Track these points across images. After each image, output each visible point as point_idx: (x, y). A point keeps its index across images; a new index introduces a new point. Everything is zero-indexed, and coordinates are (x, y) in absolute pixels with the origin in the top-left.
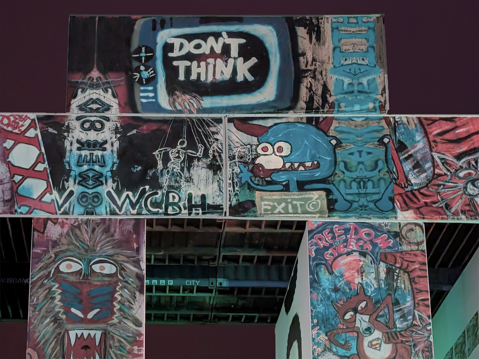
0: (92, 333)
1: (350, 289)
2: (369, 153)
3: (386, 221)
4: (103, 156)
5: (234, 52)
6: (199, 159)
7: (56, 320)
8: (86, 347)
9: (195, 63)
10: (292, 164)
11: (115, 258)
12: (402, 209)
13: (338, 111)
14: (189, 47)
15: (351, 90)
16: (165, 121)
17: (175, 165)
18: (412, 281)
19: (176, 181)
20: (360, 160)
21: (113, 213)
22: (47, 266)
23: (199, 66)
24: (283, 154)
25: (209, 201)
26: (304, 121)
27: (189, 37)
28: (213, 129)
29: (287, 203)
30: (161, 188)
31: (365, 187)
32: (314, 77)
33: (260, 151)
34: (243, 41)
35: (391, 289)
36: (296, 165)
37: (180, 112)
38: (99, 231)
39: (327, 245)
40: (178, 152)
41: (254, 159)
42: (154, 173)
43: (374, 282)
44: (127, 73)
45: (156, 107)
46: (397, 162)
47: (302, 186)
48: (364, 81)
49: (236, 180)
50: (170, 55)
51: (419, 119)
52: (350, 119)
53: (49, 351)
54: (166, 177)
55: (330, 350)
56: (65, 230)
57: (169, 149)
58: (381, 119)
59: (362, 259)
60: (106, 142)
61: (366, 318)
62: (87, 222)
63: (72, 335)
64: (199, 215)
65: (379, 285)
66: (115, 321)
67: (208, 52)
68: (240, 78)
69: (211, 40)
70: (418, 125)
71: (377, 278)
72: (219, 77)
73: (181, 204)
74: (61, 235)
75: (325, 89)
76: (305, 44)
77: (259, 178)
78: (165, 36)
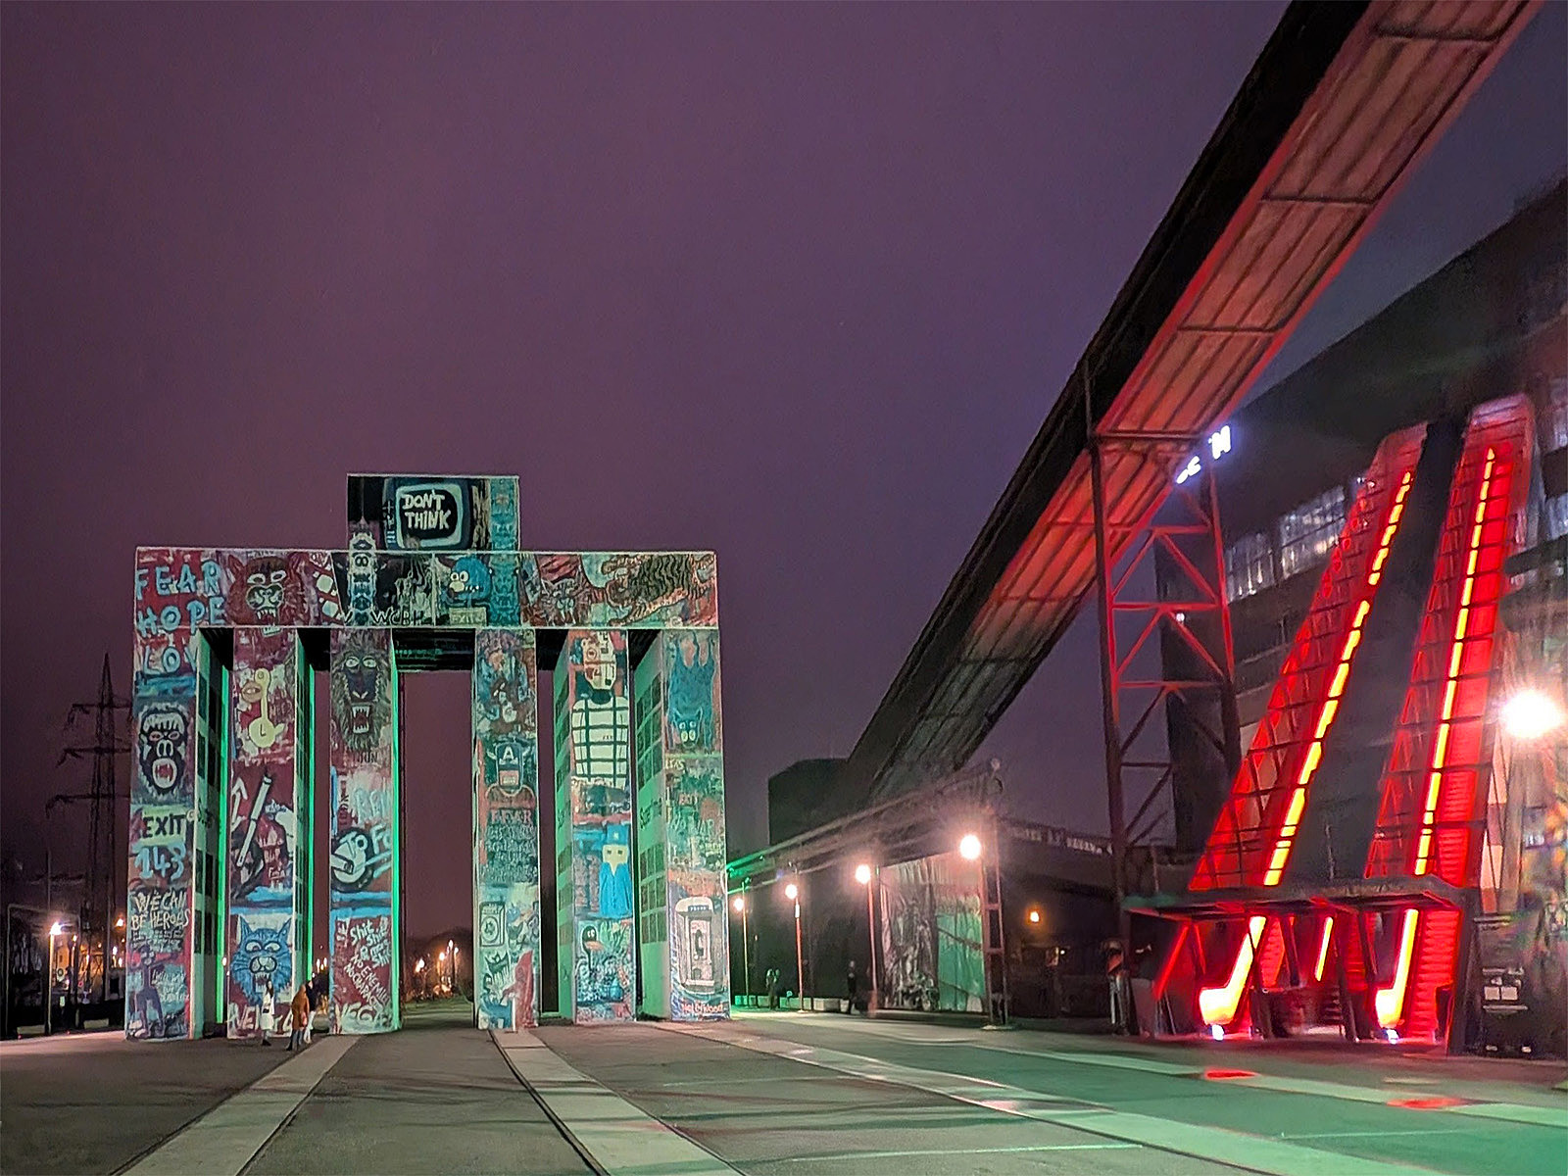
0: (364, 708)
1: (497, 675)
2: (509, 581)
3: (516, 628)
4: (368, 586)
6: (419, 586)
7: (345, 700)
8: (361, 718)
10: (469, 588)
11: (375, 656)
12: (524, 620)
13: (495, 550)
14: (414, 501)
15: (501, 533)
16: (401, 557)
17: (406, 592)
18: (528, 669)
19: (407, 602)
20: (504, 585)
21: (374, 625)
22: (340, 662)
24: (464, 580)
25: (425, 615)
26: (475, 556)
27: (414, 494)
29: (466, 616)
30: (399, 608)
31: (506, 604)
32: (481, 523)
33: (452, 578)
35: (517, 674)
38: (366, 637)
39: (485, 645)
40: (408, 582)
41: (449, 584)
42: (396, 598)
43: (509, 670)
44: (380, 522)
46: (522, 586)
47: (474, 604)
49: (439, 600)
51: (535, 555)
52: (500, 554)
53: (343, 722)
54: (402, 600)
55: (486, 717)
56: (349, 637)
57: (403, 579)
58: (515, 555)
59: (504, 654)
60: (369, 575)
61: (504, 694)
62: (361, 630)
63: (354, 709)
64: (419, 625)
65: (511, 672)
66: (376, 700)
70: (534, 559)
71: (511, 668)
73: (410, 619)
74: (346, 640)
75: (487, 533)
76: (476, 500)
77: (452, 598)
78: (400, 492)
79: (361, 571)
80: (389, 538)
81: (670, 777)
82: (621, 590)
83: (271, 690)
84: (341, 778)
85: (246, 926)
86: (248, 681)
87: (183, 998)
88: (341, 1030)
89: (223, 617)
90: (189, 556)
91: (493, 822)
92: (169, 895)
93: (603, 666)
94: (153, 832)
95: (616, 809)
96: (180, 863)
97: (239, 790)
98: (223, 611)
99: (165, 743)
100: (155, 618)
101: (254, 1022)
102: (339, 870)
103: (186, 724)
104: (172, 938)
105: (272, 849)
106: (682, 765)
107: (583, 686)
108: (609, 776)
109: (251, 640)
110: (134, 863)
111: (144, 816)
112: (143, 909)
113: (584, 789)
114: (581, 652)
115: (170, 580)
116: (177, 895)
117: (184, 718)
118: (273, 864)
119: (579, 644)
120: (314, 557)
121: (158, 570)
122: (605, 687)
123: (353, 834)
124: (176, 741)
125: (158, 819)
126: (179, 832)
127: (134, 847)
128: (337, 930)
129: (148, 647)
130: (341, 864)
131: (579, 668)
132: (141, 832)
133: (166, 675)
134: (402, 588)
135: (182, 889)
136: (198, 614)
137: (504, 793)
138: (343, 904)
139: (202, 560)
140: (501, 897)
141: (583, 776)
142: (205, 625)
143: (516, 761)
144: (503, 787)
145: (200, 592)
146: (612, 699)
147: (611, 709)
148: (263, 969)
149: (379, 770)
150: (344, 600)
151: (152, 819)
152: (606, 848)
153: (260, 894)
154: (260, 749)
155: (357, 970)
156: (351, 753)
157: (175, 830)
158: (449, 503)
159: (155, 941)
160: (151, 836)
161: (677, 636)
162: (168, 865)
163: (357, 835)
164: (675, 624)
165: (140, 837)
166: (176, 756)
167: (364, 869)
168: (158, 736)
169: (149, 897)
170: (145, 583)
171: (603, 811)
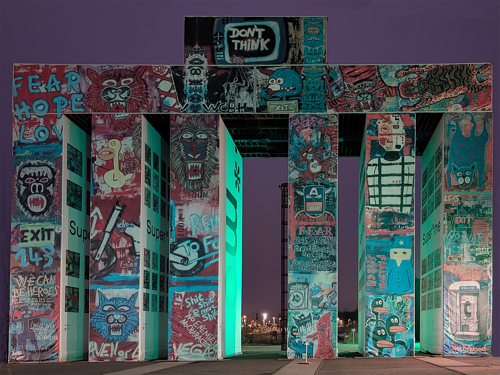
0: (198, 164)
1: (306, 143)
2: (317, 83)
3: (322, 113)
4: (200, 87)
5: (260, 36)
6: (243, 87)
7: (182, 159)
8: (195, 171)
9: (242, 41)
10: (284, 88)
11: (207, 132)
12: (329, 108)
13: (305, 63)
14: (239, 33)
15: (311, 53)
16: (228, 69)
17: (232, 91)
18: (331, 139)
19: (233, 98)
20: (313, 86)
21: (205, 112)
22: (178, 136)
23: (244, 43)
24: (280, 84)
25: (248, 106)
26: (290, 68)
28: (250, 72)
29: (281, 106)
30: (226, 101)
31: (315, 98)
32: (295, 47)
33: (270, 82)
34: (264, 30)
35: (323, 142)
36: (286, 88)
37: (235, 64)
38: (199, 120)
39: (297, 124)
40: (234, 84)
41: (268, 86)
42: (223, 95)
43: (315, 140)
44: (211, 46)
45: (224, 62)
46: (329, 87)
47: (288, 98)
48: (317, 48)
49: (259, 96)
50: (231, 37)
51: (339, 66)
52: (310, 66)
53: (180, 173)
54: (229, 96)
55: (296, 169)
56: (185, 119)
57: (230, 83)
58: (323, 67)
59: (312, 130)
60: (202, 81)
61: (312, 155)
62: (194, 116)
63: (189, 165)
64: (243, 112)
65: (318, 141)
66: (207, 159)
67: (248, 36)
68: (262, 49)
69: (249, 29)
70: (339, 69)
71: (317, 138)
72: (252, 48)
73: (235, 108)
74: (183, 122)
75: (300, 53)
76: (291, 30)
77: (270, 95)
78: (228, 27)
79: (196, 77)
80: (219, 56)
81: (447, 206)
82: (411, 88)
83: (122, 152)
84: (179, 207)
85: (102, 297)
86: (103, 147)
87: (55, 338)
88: (177, 359)
89: (82, 106)
90: (55, 69)
91: (300, 234)
92: (42, 277)
93: (394, 137)
94: (28, 239)
95: (401, 226)
96: (50, 258)
97: (97, 214)
98: (82, 103)
99: (37, 185)
100: (29, 108)
101: (109, 353)
102: (177, 263)
103: (54, 173)
104: (46, 303)
105: (123, 250)
106: (458, 199)
107: (377, 149)
108: (397, 206)
109: (105, 122)
110: (14, 258)
111: (21, 229)
112: (22, 285)
113: (375, 214)
114: (376, 128)
115: (40, 84)
116: (49, 276)
117: (52, 169)
118: (124, 259)
119: (375, 123)
120: (157, 69)
121: (30, 78)
122: (394, 149)
123: (188, 242)
124: (46, 183)
125: (32, 231)
126: (49, 239)
127: (14, 248)
128: (174, 298)
129: (23, 126)
130: (179, 259)
131: (374, 138)
132: (20, 239)
133: (38, 143)
134: (228, 88)
135: (51, 274)
136: (62, 105)
137: (310, 216)
138: (178, 284)
139: (66, 72)
140: (306, 279)
141: (376, 205)
142: (68, 111)
143: (320, 196)
144: (308, 212)
145: (63, 92)
146: (401, 157)
147: (400, 164)
148: (116, 321)
149: (209, 202)
150: (181, 96)
151: (27, 231)
152: (392, 251)
153: (113, 277)
154: (112, 188)
155: (190, 323)
156: (187, 192)
157: (46, 238)
158: (268, 33)
159: (32, 304)
160: (27, 241)
161: (456, 117)
162: (41, 259)
163: (191, 242)
164: (456, 108)
165: (18, 242)
166: (46, 193)
167: (196, 263)
168: (32, 180)
169: (26, 278)
170: (19, 85)
171: (392, 228)
